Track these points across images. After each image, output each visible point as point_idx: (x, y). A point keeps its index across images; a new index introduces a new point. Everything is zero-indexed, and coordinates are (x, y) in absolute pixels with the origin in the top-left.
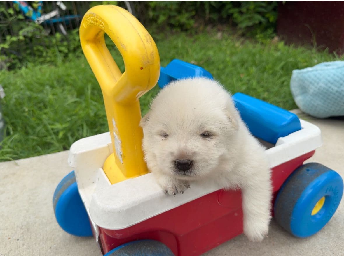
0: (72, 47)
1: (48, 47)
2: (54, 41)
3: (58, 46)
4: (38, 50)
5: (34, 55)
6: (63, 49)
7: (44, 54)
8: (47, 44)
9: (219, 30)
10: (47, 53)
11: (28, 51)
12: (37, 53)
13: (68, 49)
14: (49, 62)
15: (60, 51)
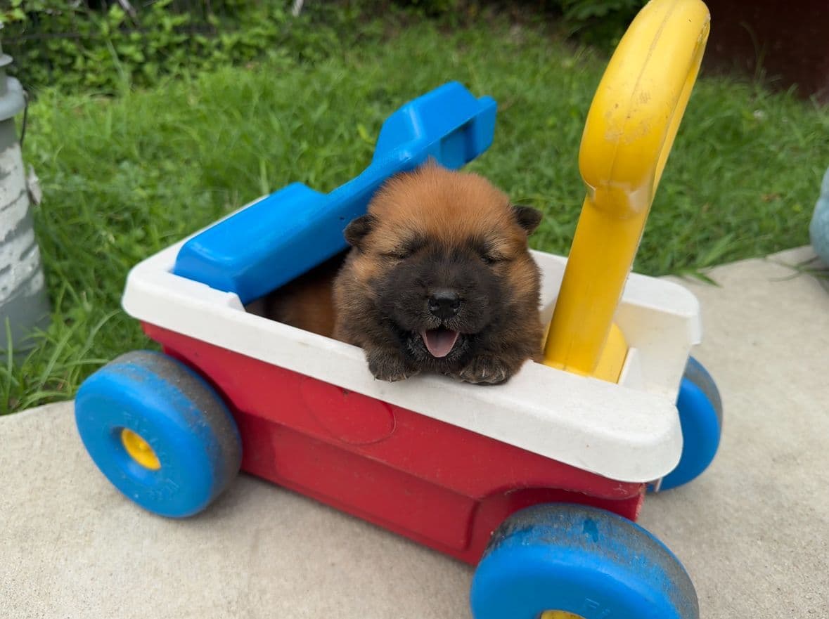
0: (153, 46)
1: (87, 44)
2: (105, 27)
3: (115, 43)
4: (61, 52)
5: (51, 65)
6: (129, 50)
7: (79, 63)
8: (85, 34)
9: (513, 20)
10: (86, 58)
11: (34, 53)
12: (58, 60)
13: (144, 52)
14: (93, 85)
15: (122, 57)
